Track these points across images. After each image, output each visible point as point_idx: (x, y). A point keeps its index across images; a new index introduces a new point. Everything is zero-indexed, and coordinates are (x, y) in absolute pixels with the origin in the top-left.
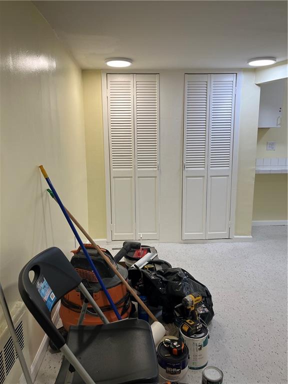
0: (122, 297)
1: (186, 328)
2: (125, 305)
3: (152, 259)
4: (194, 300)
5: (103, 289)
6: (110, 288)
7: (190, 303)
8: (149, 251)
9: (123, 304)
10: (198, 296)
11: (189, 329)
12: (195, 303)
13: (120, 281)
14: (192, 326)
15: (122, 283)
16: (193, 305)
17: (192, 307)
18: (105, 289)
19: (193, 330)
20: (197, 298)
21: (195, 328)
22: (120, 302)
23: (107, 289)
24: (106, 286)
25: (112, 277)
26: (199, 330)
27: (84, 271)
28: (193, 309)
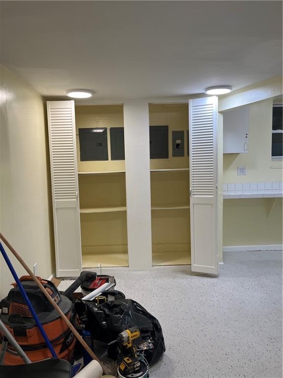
0: (61, 333)
1: (122, 367)
2: (66, 342)
3: (106, 289)
4: (130, 335)
5: (37, 325)
6: (47, 323)
7: (125, 339)
8: (107, 281)
9: (62, 340)
10: (136, 331)
11: (126, 368)
12: (131, 339)
13: (59, 316)
14: (129, 364)
15: (60, 317)
16: (130, 342)
17: (129, 343)
18: (40, 324)
19: (130, 369)
20: (134, 334)
21: (132, 367)
22: (58, 339)
23: (42, 324)
24: (41, 322)
25: (50, 311)
26: (137, 369)
27: (20, 305)
28: (130, 345)
